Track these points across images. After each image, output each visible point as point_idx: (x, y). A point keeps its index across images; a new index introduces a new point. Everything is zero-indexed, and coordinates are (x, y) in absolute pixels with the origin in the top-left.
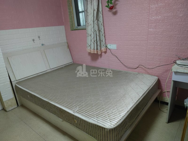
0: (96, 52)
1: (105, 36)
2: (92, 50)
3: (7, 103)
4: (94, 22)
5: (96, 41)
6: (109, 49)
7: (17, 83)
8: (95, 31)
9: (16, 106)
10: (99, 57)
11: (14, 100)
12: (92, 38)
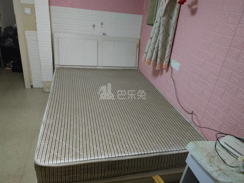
3: (46, 84)
6: (171, 67)
7: (58, 68)
12: (152, 43)
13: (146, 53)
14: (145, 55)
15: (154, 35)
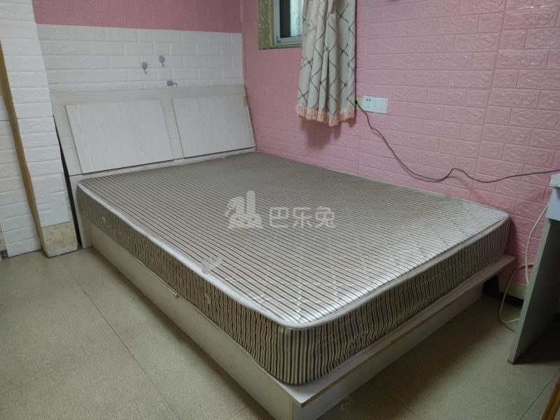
0: (320, 119)
1: (358, 69)
2: (309, 111)
3: (52, 233)
4: (325, 18)
5: (324, 84)
6: (365, 112)
7: (82, 182)
8: (327, 49)
9: (75, 248)
10: (332, 135)
11: (71, 230)
12: (313, 73)
13: (303, 96)
14: (302, 100)
15: (316, 53)
